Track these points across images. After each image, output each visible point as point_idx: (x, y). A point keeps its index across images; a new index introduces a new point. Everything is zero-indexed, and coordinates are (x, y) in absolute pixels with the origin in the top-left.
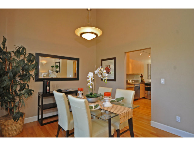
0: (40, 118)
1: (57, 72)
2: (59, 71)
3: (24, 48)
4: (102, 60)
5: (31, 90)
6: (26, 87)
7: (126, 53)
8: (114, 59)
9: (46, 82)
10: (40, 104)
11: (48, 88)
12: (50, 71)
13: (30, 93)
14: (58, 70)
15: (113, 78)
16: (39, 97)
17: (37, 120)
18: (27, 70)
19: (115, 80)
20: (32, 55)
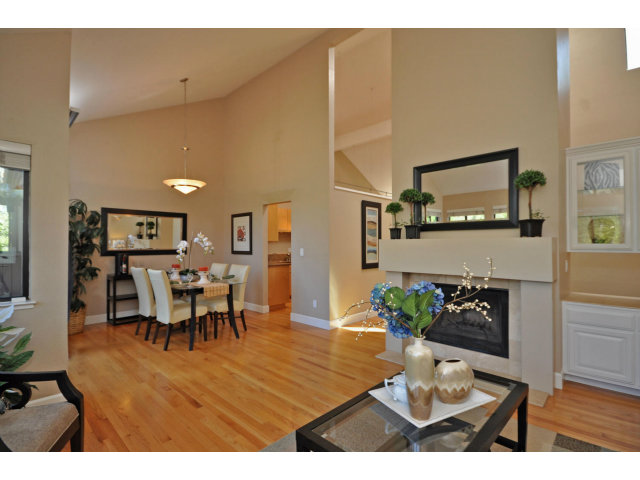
0: (111, 317)
1: (151, 236)
2: (156, 235)
3: (83, 204)
4: (234, 216)
5: (95, 269)
6: (88, 264)
7: (265, 206)
8: (250, 214)
9: (121, 257)
10: (112, 294)
11: (124, 266)
12: (130, 236)
13: (93, 273)
14: (154, 231)
15: (248, 250)
16: (108, 282)
17: (105, 320)
18: (89, 238)
19: (250, 253)
20: (97, 213)
